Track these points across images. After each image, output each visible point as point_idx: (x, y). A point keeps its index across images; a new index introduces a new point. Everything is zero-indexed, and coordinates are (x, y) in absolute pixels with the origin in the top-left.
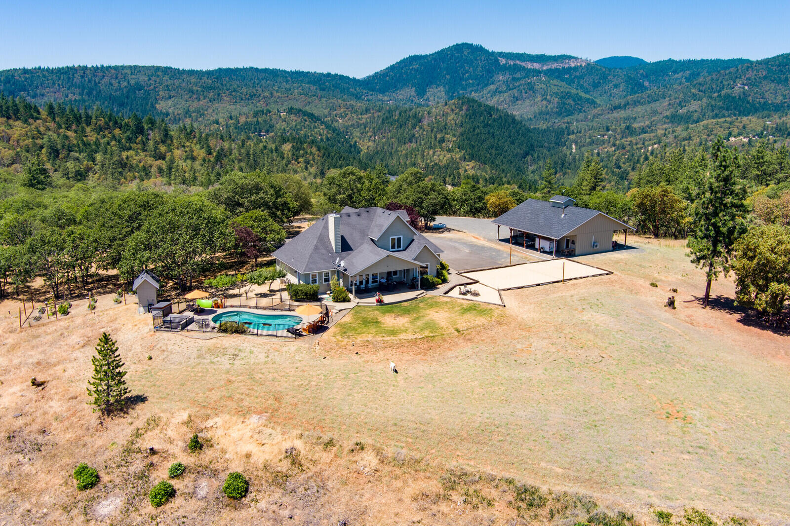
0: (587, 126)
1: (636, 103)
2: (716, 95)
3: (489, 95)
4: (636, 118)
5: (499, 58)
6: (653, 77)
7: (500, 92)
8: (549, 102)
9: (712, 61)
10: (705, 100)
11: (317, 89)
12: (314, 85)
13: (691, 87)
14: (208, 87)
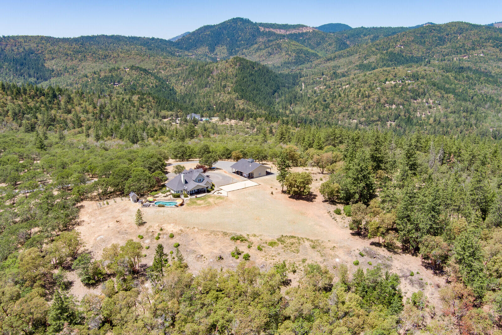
0: (312, 71)
1: (340, 56)
2: (385, 52)
3: (254, 51)
4: (340, 66)
5: (260, 27)
6: (352, 39)
7: (261, 49)
8: (290, 55)
9: (386, 28)
10: (379, 55)
11: (146, 49)
12: (144, 46)
13: (372, 46)
14: (77, 51)
